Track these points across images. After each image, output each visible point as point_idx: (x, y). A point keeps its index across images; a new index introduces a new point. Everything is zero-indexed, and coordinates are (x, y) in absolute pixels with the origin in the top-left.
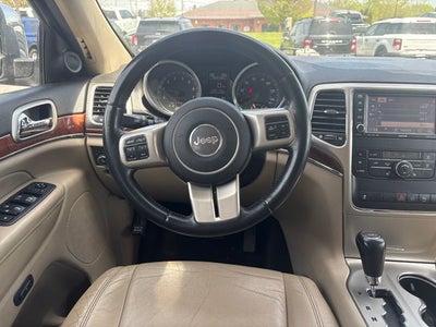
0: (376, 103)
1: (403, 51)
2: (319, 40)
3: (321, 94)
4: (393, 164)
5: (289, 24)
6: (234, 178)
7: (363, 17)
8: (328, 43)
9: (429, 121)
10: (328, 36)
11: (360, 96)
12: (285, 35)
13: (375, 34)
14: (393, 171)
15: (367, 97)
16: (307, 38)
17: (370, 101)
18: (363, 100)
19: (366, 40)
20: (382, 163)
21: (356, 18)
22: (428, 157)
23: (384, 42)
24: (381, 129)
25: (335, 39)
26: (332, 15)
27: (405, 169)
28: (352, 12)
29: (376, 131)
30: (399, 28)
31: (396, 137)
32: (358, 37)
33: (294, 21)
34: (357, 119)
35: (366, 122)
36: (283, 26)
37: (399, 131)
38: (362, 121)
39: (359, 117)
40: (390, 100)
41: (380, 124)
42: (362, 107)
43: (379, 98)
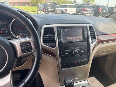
0: (64, 31)
1: (67, 12)
2: (47, 9)
3: (45, 29)
4: (72, 52)
5: (39, 5)
6: (9, 73)
7: (57, 3)
8: (49, 10)
10: (49, 8)
11: (59, 29)
12: (38, 7)
13: (61, 8)
16: (44, 8)
17: (62, 30)
18: (60, 30)
19: (59, 9)
20: (69, 52)
21: (56, 4)
22: (82, 48)
23: (63, 10)
24: (67, 40)
25: (51, 9)
26: (50, 2)
27: (76, 53)
28: (55, 2)
29: (65, 41)
30: (66, 6)
31: (72, 42)
32: (57, 8)
33: (40, 4)
35: (62, 38)
36: (37, 5)
37: (72, 40)
38: (61, 38)
39: (60, 37)
40: (69, 30)
41: (66, 38)
42: (60, 33)
43: (65, 29)
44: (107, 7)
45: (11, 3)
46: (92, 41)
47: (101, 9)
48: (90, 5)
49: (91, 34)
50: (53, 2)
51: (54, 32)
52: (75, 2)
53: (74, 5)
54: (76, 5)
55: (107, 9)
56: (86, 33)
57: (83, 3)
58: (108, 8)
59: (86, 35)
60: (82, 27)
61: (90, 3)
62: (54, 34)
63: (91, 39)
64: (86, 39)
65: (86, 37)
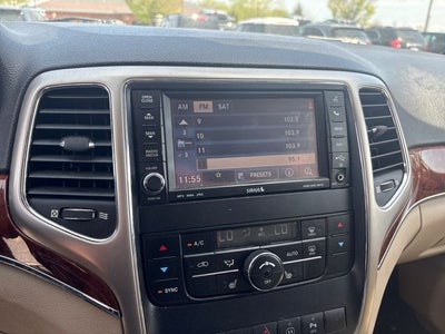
4: (241, 259)
9: (304, 149)
11: (147, 99)
14: (242, 275)
15: (167, 102)
17: (174, 110)
18: (156, 109)
22: (311, 231)
24: (209, 176)
27: (268, 273)
29: (195, 181)
31: (241, 192)
34: (145, 157)
35: (170, 165)
37: (247, 177)
38: (158, 164)
39: (150, 153)
40: (221, 107)
41: (204, 165)
42: (156, 126)
43: (196, 104)
44: (425, 34)
45: (54, 15)
46: (383, 188)
47: (400, 39)
48: (359, 26)
49: (371, 136)
50: (212, 12)
51: (106, 119)
52: (298, 12)
53: (297, 24)
54: (302, 23)
55: (426, 39)
56: (339, 129)
57: (331, 18)
58: (428, 37)
59: (340, 146)
60: (316, 94)
61: (358, 17)
62: (107, 135)
63: (375, 175)
64: (343, 170)
65: (340, 159)
